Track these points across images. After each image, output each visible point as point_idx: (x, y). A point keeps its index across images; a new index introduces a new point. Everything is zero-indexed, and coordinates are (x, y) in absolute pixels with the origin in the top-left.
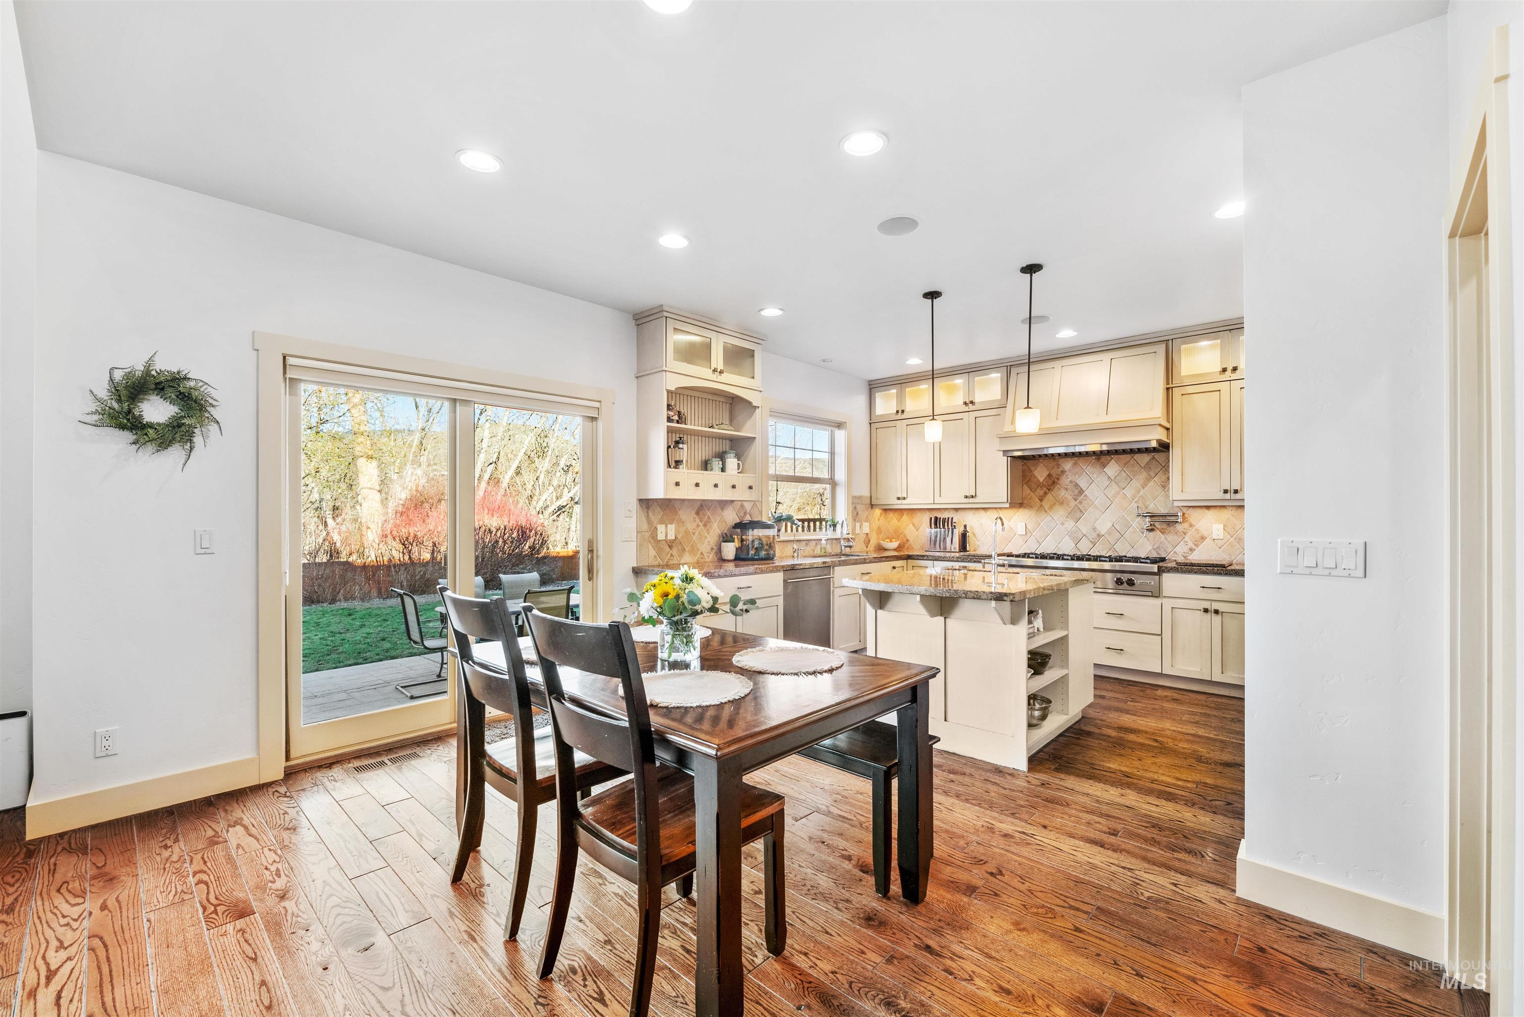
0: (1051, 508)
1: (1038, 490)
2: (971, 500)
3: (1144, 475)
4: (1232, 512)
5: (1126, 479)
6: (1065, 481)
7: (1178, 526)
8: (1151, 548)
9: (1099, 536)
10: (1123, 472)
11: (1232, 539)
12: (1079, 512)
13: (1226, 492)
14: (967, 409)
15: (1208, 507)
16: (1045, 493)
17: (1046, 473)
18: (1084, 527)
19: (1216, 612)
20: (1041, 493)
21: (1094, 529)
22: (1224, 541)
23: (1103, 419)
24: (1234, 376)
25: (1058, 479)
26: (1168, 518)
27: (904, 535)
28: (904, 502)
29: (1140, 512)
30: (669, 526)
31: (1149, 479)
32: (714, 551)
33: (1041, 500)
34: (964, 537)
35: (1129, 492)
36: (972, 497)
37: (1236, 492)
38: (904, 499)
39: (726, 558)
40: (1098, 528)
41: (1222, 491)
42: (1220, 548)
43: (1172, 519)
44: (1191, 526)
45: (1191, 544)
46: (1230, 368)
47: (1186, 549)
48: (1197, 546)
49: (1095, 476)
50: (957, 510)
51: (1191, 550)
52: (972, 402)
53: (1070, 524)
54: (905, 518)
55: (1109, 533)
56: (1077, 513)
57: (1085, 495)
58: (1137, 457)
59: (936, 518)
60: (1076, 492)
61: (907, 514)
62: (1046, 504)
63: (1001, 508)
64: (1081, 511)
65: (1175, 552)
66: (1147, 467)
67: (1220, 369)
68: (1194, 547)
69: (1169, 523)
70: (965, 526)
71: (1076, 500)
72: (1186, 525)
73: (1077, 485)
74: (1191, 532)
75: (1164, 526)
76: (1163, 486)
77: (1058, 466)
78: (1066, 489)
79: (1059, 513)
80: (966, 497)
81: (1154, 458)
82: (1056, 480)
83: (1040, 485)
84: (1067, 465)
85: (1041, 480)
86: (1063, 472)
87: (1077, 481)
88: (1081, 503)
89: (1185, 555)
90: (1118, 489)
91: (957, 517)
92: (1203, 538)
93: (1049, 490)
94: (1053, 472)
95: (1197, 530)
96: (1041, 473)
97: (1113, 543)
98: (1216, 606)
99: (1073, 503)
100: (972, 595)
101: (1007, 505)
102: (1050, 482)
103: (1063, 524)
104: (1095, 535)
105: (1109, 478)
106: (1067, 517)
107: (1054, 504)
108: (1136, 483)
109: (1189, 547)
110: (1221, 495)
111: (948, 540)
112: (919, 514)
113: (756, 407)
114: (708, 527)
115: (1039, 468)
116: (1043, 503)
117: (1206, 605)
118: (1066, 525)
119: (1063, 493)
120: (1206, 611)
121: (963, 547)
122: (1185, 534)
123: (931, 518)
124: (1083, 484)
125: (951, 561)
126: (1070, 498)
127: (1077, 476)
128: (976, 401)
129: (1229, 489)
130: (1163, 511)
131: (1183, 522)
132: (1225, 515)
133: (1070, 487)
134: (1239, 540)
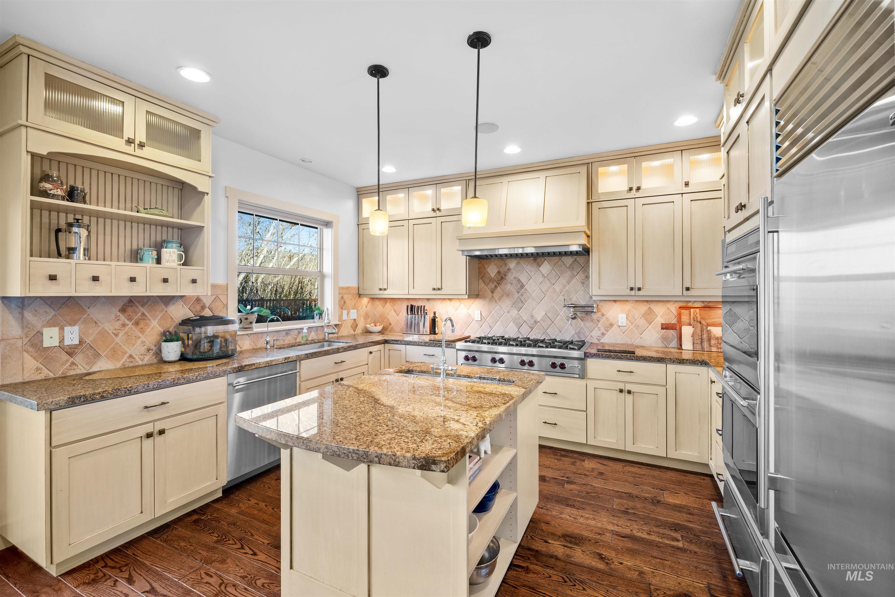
0: (500, 299)
1: (490, 284)
2: (438, 292)
3: (568, 274)
4: (632, 305)
5: (556, 277)
6: (510, 277)
7: (594, 316)
8: (574, 332)
9: (536, 322)
10: (553, 271)
11: (632, 326)
12: (520, 303)
13: (632, 289)
14: (434, 215)
15: (615, 301)
16: (496, 287)
17: (496, 271)
18: (524, 315)
19: (629, 392)
20: (493, 286)
21: (532, 316)
22: (626, 328)
23: (540, 226)
24: (638, 195)
25: (505, 275)
26: (586, 308)
27: (388, 319)
28: (385, 292)
29: (566, 303)
30: (67, 329)
31: (573, 276)
32: (152, 352)
33: (492, 292)
34: (434, 322)
35: (558, 287)
36: (439, 289)
37: (639, 289)
38: (385, 289)
39: (167, 359)
40: (535, 315)
41: (629, 289)
42: (624, 333)
43: (590, 309)
44: (603, 315)
45: (603, 330)
46: (635, 188)
47: (599, 334)
48: (607, 331)
49: (533, 273)
50: (428, 299)
51: (603, 334)
52: (439, 209)
53: (514, 312)
54: (388, 305)
55: (543, 320)
56: (519, 304)
57: (525, 289)
58: (565, 259)
59: (412, 306)
60: (519, 286)
61: (390, 302)
62: (496, 295)
63: (462, 299)
64: (522, 302)
65: (591, 336)
66: (571, 267)
67: (627, 188)
68: (605, 332)
69: (588, 313)
70: (435, 313)
71: (518, 292)
72: (599, 315)
73: (519, 280)
74: (603, 320)
75: (584, 315)
76: (583, 283)
77: (505, 264)
78: (512, 284)
79: (506, 304)
80: (434, 289)
81: (576, 260)
82: (504, 277)
83: (491, 280)
84: (512, 264)
85: (493, 276)
86: (509, 270)
87: (520, 278)
88: (522, 295)
89: (598, 338)
90: (549, 285)
91: (428, 306)
92: (611, 325)
93: (498, 284)
94: (502, 270)
95: (607, 318)
96: (492, 270)
97: (546, 328)
98: (628, 387)
99: (516, 295)
100: (388, 460)
101: (466, 297)
102: (499, 277)
103: (509, 312)
104: (532, 322)
105: (543, 275)
106: (512, 306)
107: (502, 296)
108: (563, 280)
109: (601, 332)
110: (628, 292)
111: (421, 324)
112: (399, 302)
113: (203, 194)
114: (142, 325)
115: (491, 267)
116: (495, 295)
117: (621, 386)
118: (511, 313)
119: (509, 287)
120: (621, 391)
121: (433, 329)
122: (598, 321)
123: (408, 306)
124: (523, 280)
125: (420, 345)
126: (514, 291)
127: (519, 274)
128: (442, 208)
129: (634, 287)
130: (583, 303)
131: (597, 312)
132: (628, 307)
133: (514, 282)
134: (637, 327)
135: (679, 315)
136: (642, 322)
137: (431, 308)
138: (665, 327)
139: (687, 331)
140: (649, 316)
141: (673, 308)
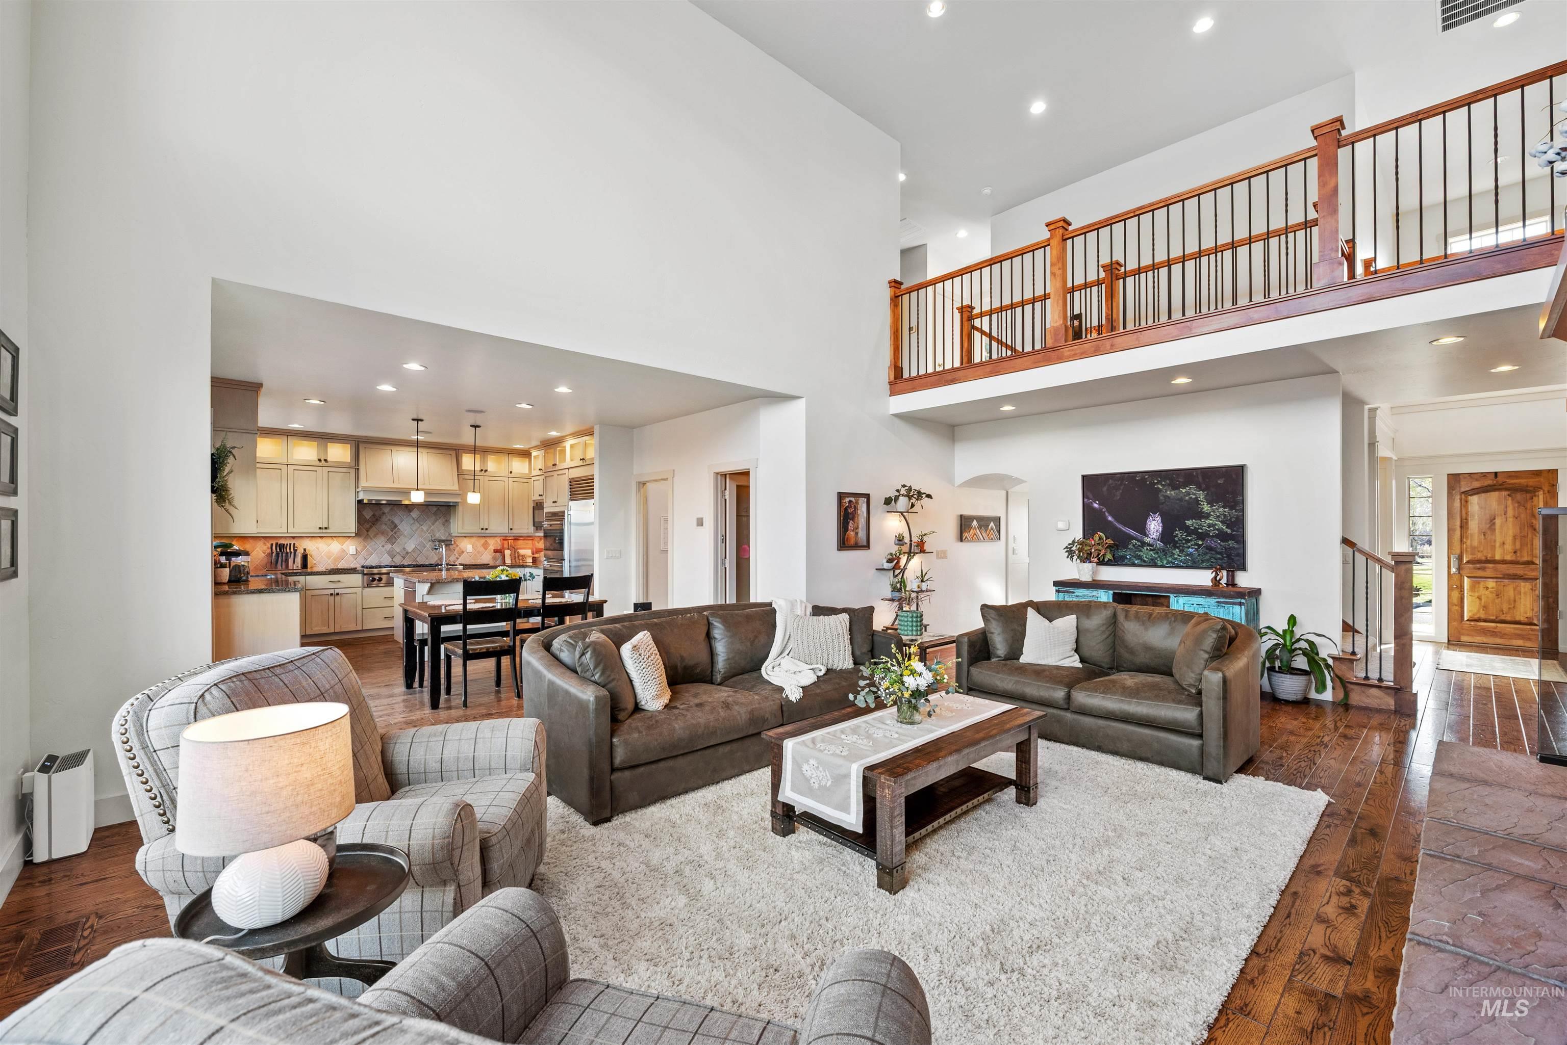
0: (375, 536)
1: (366, 524)
2: (324, 531)
3: (437, 519)
4: (478, 539)
5: (422, 522)
6: (385, 519)
7: (451, 547)
8: (437, 558)
9: (407, 553)
10: (422, 515)
11: (476, 552)
13: (482, 529)
14: (320, 464)
15: (467, 537)
16: (371, 527)
17: (371, 514)
18: (397, 548)
20: (368, 526)
21: (404, 549)
22: (472, 553)
24: (486, 474)
26: (446, 542)
29: (431, 539)
31: (439, 521)
34: (305, 557)
35: (425, 527)
37: (487, 529)
40: (407, 548)
41: (477, 530)
42: (470, 557)
43: (449, 542)
44: (458, 545)
45: (457, 556)
46: (484, 469)
47: (455, 558)
48: (460, 556)
49: (405, 517)
50: (294, 538)
51: (457, 558)
52: (326, 460)
53: (388, 547)
55: (414, 551)
56: (392, 540)
57: (398, 528)
58: (430, 508)
59: (278, 544)
60: (392, 526)
62: (371, 533)
64: (395, 538)
66: (435, 514)
67: (479, 470)
69: (447, 544)
70: (305, 550)
71: (392, 531)
72: (455, 545)
73: (393, 522)
74: (457, 549)
76: (448, 525)
77: (381, 509)
79: (381, 540)
80: (320, 528)
82: (379, 519)
84: (387, 509)
85: (368, 517)
86: (384, 513)
88: (395, 533)
89: (454, 561)
90: (418, 525)
91: (298, 543)
92: (463, 552)
94: (377, 514)
95: (460, 548)
96: (368, 513)
97: (415, 557)
99: (390, 533)
101: (356, 535)
102: (375, 519)
103: (383, 546)
104: (404, 553)
105: (415, 521)
106: (387, 541)
107: (377, 534)
108: (428, 523)
110: (480, 531)
111: (290, 560)
118: (386, 547)
119: (385, 526)
121: (305, 564)
122: (454, 549)
123: (272, 544)
124: (397, 521)
126: (388, 530)
127: (394, 519)
128: (329, 460)
130: (444, 538)
131: (454, 543)
132: (473, 540)
133: (389, 523)
134: (479, 552)
135: (503, 545)
136: (482, 549)
137: (302, 545)
138: (496, 551)
139: (507, 553)
140: (485, 546)
141: (498, 540)
